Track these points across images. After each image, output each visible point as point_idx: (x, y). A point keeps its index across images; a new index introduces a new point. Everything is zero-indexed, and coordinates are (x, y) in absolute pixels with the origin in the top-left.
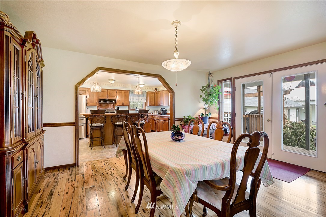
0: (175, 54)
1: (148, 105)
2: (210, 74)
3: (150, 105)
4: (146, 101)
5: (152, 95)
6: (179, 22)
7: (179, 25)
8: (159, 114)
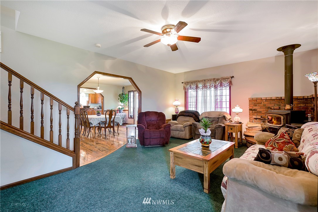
0: (98, 87)
1: (90, 103)
2: (123, 88)
3: (92, 103)
4: (88, 100)
5: (93, 96)
6: (99, 77)
7: (99, 78)
8: (98, 109)
